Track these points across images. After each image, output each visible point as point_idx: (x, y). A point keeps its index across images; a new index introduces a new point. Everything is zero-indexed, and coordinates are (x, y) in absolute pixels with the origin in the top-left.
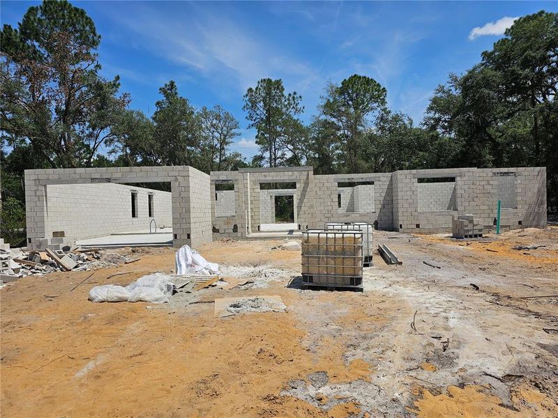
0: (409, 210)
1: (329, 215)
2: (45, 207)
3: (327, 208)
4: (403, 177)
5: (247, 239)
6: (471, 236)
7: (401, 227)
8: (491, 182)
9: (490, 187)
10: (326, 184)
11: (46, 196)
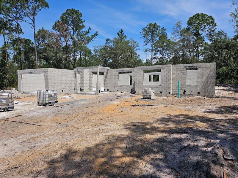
0: (139, 85)
1: (115, 86)
2: (21, 81)
3: (114, 83)
4: (137, 69)
5: (78, 94)
6: (146, 98)
7: (136, 92)
8: (183, 71)
9: (182, 74)
10: (114, 73)
11: (22, 78)
